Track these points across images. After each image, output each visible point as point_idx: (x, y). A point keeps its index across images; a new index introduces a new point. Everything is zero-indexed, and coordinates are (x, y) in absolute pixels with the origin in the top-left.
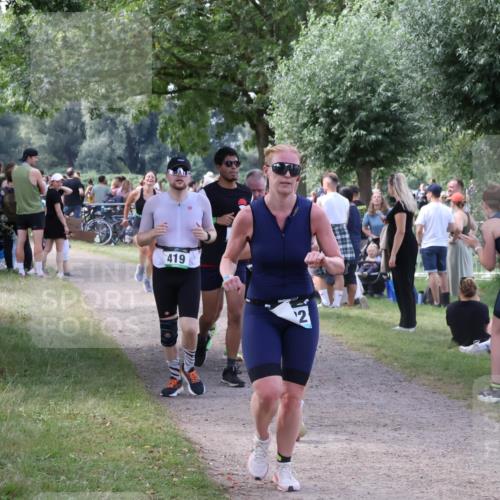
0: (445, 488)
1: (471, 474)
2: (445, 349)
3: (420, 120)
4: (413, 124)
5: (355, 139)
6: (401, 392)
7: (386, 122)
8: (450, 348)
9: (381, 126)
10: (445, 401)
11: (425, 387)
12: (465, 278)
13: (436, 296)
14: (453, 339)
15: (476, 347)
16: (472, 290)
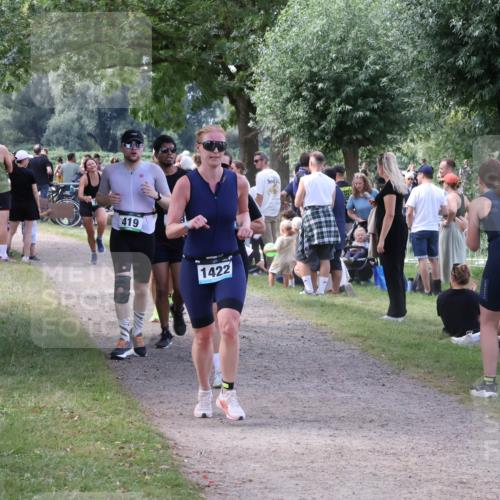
0: (435, 488)
1: (463, 474)
2: (436, 340)
3: (411, 96)
4: (403, 100)
5: (340, 115)
6: (389, 386)
7: (375, 97)
8: (441, 339)
9: (370, 101)
10: (436, 395)
11: (414, 380)
12: (458, 264)
13: (427, 283)
14: (444, 329)
15: (469, 339)
16: (467, 276)
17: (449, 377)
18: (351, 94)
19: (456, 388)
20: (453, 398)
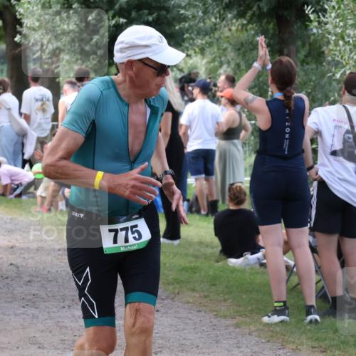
2: (212, 262)
3: (187, 7)
4: (179, 11)
5: (114, 29)
6: (163, 311)
7: (149, 10)
8: (217, 262)
9: (144, 13)
10: (212, 320)
11: (190, 305)
12: (233, 184)
13: (204, 204)
14: (221, 251)
15: (246, 261)
16: (243, 197)
17: (225, 300)
18: (125, 6)
19: (232, 311)
20: (229, 322)
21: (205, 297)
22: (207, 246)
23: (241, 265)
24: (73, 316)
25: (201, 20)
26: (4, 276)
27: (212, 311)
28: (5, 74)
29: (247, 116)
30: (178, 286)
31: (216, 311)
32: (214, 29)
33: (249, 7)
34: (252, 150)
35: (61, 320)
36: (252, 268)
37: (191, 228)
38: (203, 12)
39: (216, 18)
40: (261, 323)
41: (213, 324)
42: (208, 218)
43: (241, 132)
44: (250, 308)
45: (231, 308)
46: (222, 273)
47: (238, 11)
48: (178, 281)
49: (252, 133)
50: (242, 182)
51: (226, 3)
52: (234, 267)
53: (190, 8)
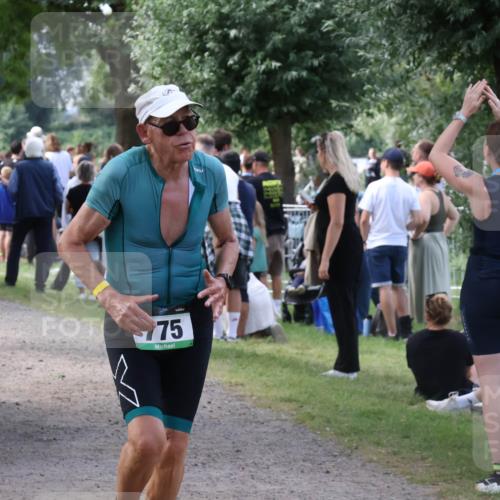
2: (404, 405)
3: (368, 48)
4: (357, 52)
5: (265, 76)
6: (336, 472)
7: (314, 51)
8: (412, 404)
9: (306, 55)
10: (404, 486)
11: (373, 464)
12: (433, 295)
13: (391, 322)
14: (417, 390)
15: (452, 403)
16: (446, 313)
17: (423, 459)
18: (280, 46)
19: (433, 475)
20: (430, 490)
21: (395, 454)
22: (397, 382)
23: (444, 409)
24: (210, 478)
25: (388, 66)
26: (113, 421)
27: (403, 473)
28: (113, 139)
29: (452, 200)
30: (356, 438)
31: (411, 474)
32: (406, 77)
33: (455, 48)
34: (460, 247)
35: (192, 484)
36: (460, 415)
37: (374, 356)
38: (390, 55)
39: (409, 64)
40: (475, 492)
41: (407, 492)
42: (397, 343)
43: (444, 221)
44: (458, 471)
45: (432, 469)
46: (418, 421)
47: (439, 53)
48: (356, 431)
49: (460, 224)
50: (445, 293)
51: (422, 42)
52: (435, 412)
53: (371, 48)
